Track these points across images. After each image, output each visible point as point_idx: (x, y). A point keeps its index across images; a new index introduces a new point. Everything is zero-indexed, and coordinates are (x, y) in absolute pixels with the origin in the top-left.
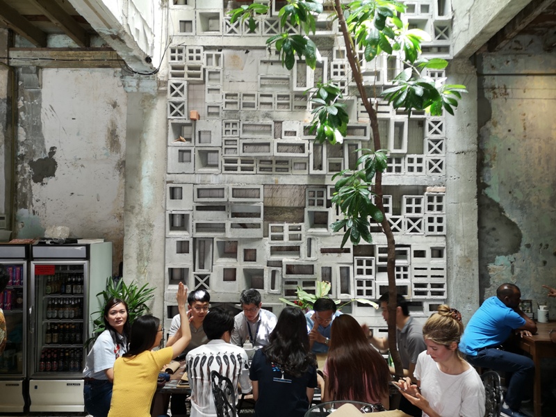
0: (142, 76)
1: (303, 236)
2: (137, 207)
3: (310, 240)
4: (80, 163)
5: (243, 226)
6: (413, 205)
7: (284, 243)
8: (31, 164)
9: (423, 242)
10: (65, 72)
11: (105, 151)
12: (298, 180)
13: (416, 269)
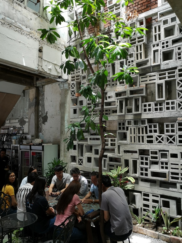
0: (64, 83)
1: (116, 144)
2: (64, 132)
3: (119, 146)
4: (53, 116)
5: (94, 139)
6: (170, 128)
7: (109, 147)
8: (42, 118)
9: (176, 149)
10: (50, 85)
11: (59, 112)
12: (114, 118)
13: (171, 164)
